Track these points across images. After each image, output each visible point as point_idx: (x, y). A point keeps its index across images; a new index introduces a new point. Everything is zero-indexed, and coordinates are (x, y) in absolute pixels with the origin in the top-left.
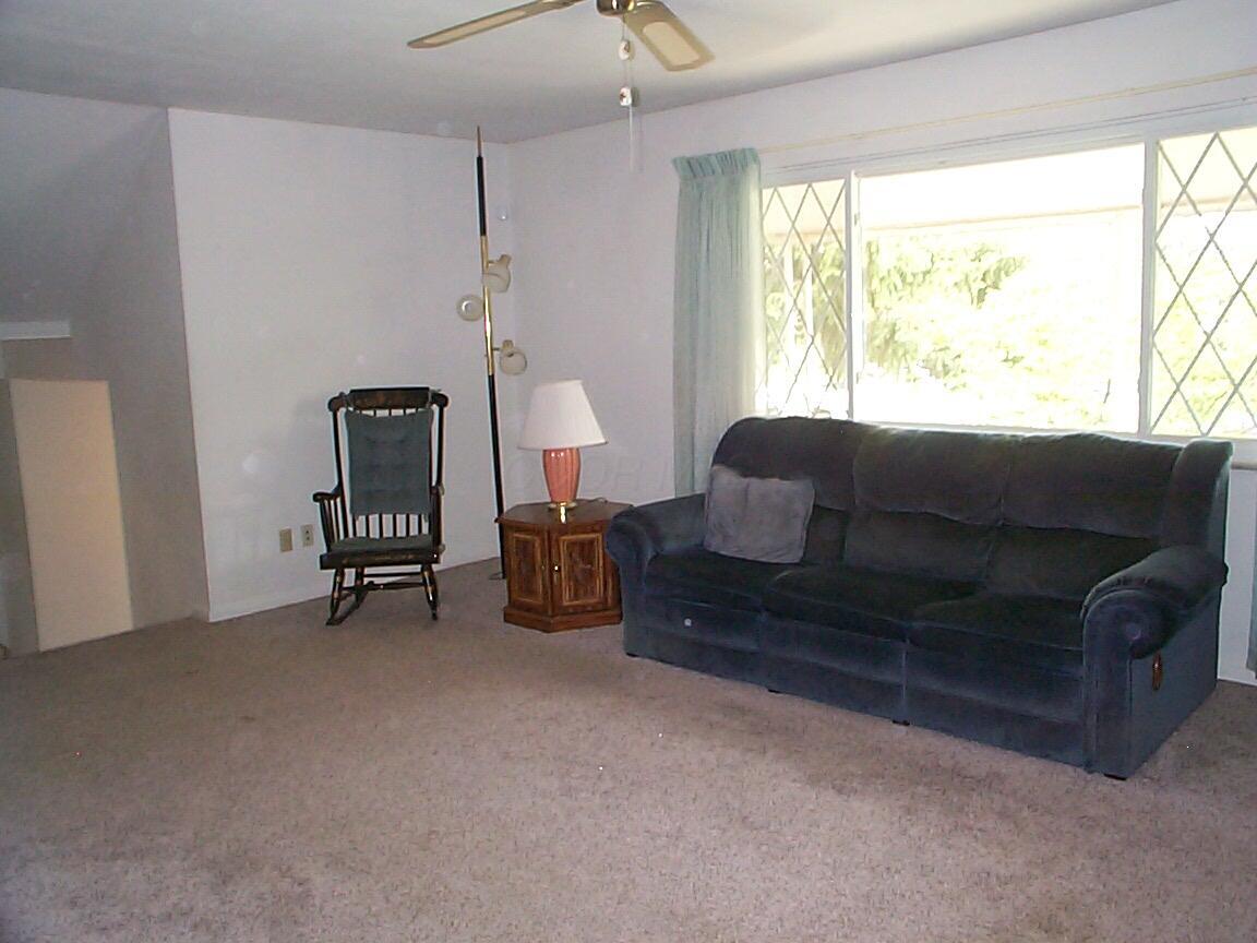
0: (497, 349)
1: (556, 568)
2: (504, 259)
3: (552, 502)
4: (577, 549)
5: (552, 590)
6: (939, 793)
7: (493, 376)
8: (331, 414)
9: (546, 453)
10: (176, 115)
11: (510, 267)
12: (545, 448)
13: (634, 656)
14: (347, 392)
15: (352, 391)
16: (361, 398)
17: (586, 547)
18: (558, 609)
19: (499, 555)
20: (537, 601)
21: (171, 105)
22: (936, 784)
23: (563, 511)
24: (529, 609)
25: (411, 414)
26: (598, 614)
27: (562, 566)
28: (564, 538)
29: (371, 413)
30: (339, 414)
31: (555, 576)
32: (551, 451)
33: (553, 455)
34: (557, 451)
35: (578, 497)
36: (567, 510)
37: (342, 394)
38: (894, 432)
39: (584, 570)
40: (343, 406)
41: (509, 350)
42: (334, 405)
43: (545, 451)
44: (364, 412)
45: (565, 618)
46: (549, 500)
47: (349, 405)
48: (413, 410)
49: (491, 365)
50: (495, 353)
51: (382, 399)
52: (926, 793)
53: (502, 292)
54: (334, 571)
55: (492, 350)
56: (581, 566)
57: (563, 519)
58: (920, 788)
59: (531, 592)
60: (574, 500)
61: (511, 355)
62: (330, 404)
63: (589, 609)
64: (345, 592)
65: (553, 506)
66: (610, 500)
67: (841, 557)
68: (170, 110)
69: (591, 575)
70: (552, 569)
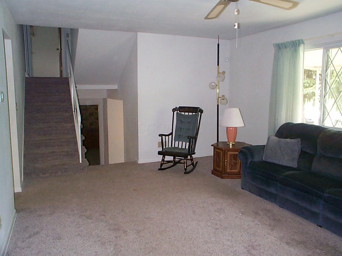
0: (220, 97)
1: (226, 161)
2: (224, 73)
3: (228, 142)
4: (233, 156)
5: (224, 167)
6: (324, 254)
7: (218, 105)
8: (173, 112)
9: (227, 128)
10: (139, 34)
11: (225, 75)
12: (227, 126)
13: (243, 189)
14: (178, 107)
15: (179, 107)
16: (182, 109)
17: (235, 156)
18: (226, 173)
19: (213, 155)
20: (220, 169)
21: (138, 32)
22: (324, 250)
23: (231, 145)
24: (218, 171)
25: (194, 115)
26: (237, 175)
27: (228, 160)
28: (229, 152)
29: (183, 113)
30: (175, 113)
31: (226, 163)
32: (228, 127)
33: (229, 128)
34: (230, 128)
35: (236, 141)
36: (232, 144)
37: (176, 107)
38: (333, 131)
39: (234, 162)
40: (176, 110)
41: (223, 98)
42: (174, 110)
43: (227, 127)
44: (182, 113)
45: (228, 175)
46: (227, 141)
47: (178, 111)
48: (194, 114)
49: (218, 102)
50: (219, 98)
51: (187, 109)
52: (320, 252)
53: (222, 82)
54: (162, 156)
55: (219, 97)
56: (233, 161)
57: (231, 147)
58: (318, 250)
59: (219, 167)
60: (234, 142)
61: (223, 99)
62: (173, 110)
63: (235, 173)
64: (164, 162)
65: (228, 143)
66: (246, 143)
67: (310, 169)
68: (138, 33)
69: (236, 164)
70: (225, 161)
